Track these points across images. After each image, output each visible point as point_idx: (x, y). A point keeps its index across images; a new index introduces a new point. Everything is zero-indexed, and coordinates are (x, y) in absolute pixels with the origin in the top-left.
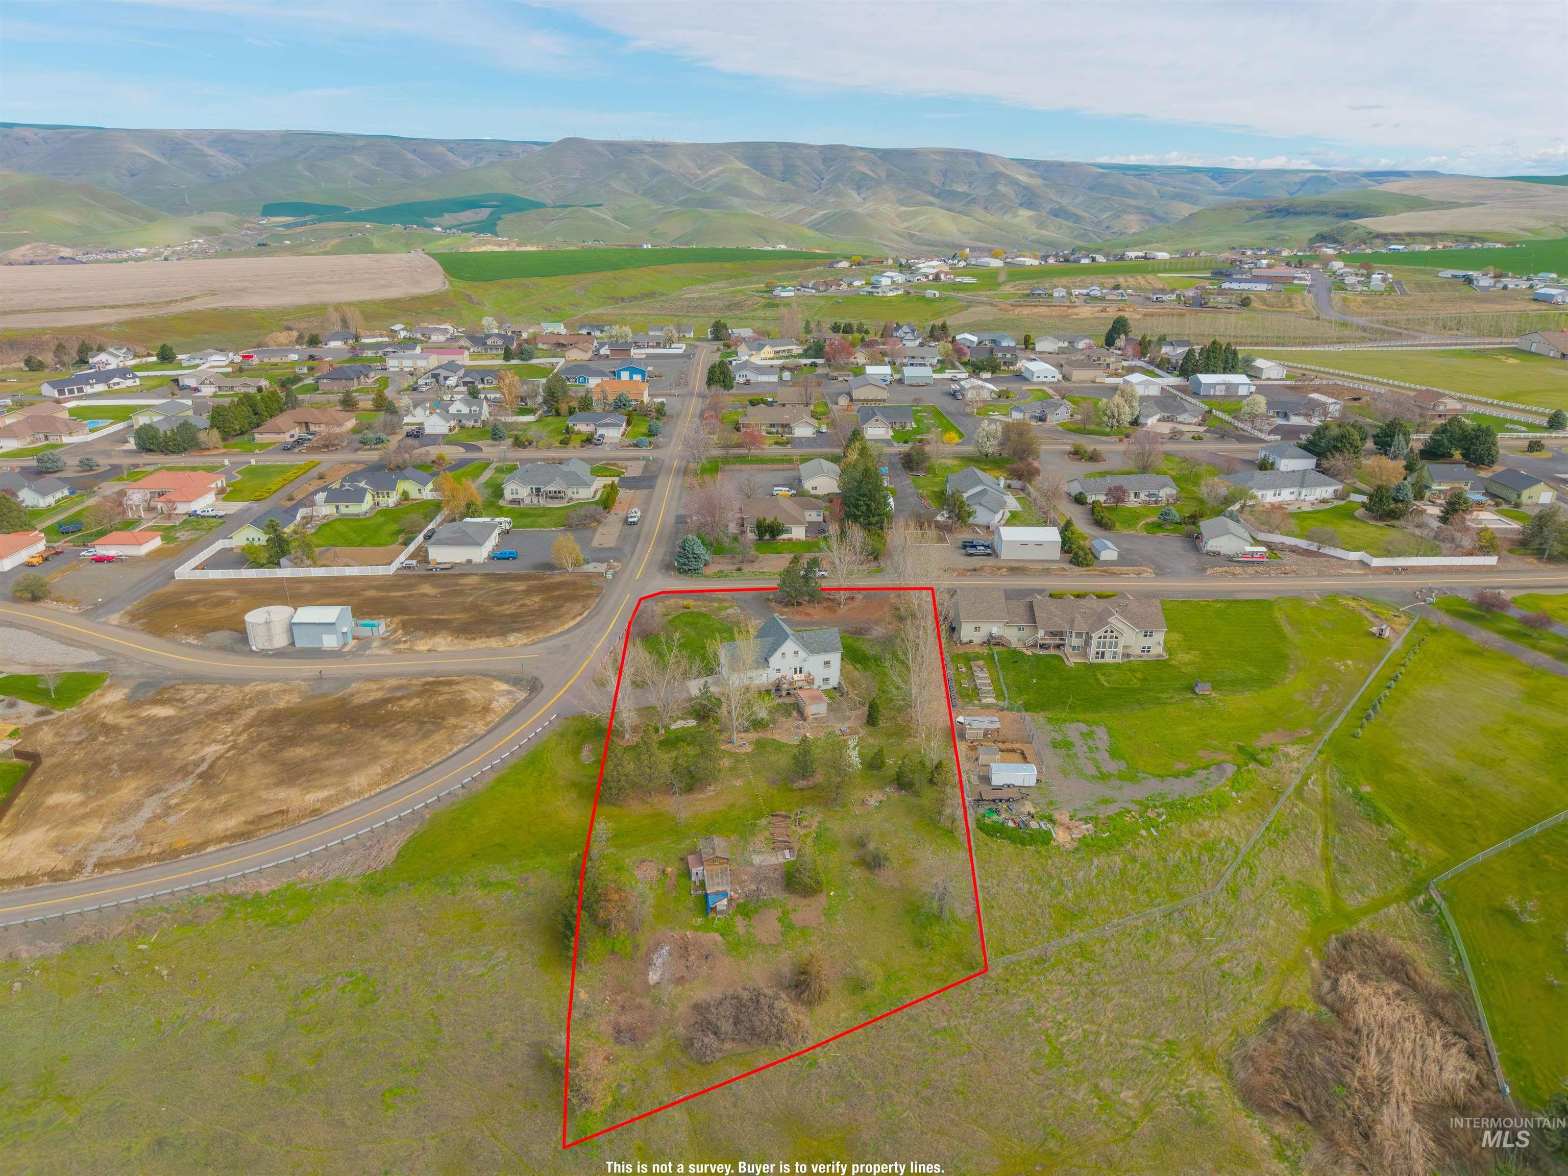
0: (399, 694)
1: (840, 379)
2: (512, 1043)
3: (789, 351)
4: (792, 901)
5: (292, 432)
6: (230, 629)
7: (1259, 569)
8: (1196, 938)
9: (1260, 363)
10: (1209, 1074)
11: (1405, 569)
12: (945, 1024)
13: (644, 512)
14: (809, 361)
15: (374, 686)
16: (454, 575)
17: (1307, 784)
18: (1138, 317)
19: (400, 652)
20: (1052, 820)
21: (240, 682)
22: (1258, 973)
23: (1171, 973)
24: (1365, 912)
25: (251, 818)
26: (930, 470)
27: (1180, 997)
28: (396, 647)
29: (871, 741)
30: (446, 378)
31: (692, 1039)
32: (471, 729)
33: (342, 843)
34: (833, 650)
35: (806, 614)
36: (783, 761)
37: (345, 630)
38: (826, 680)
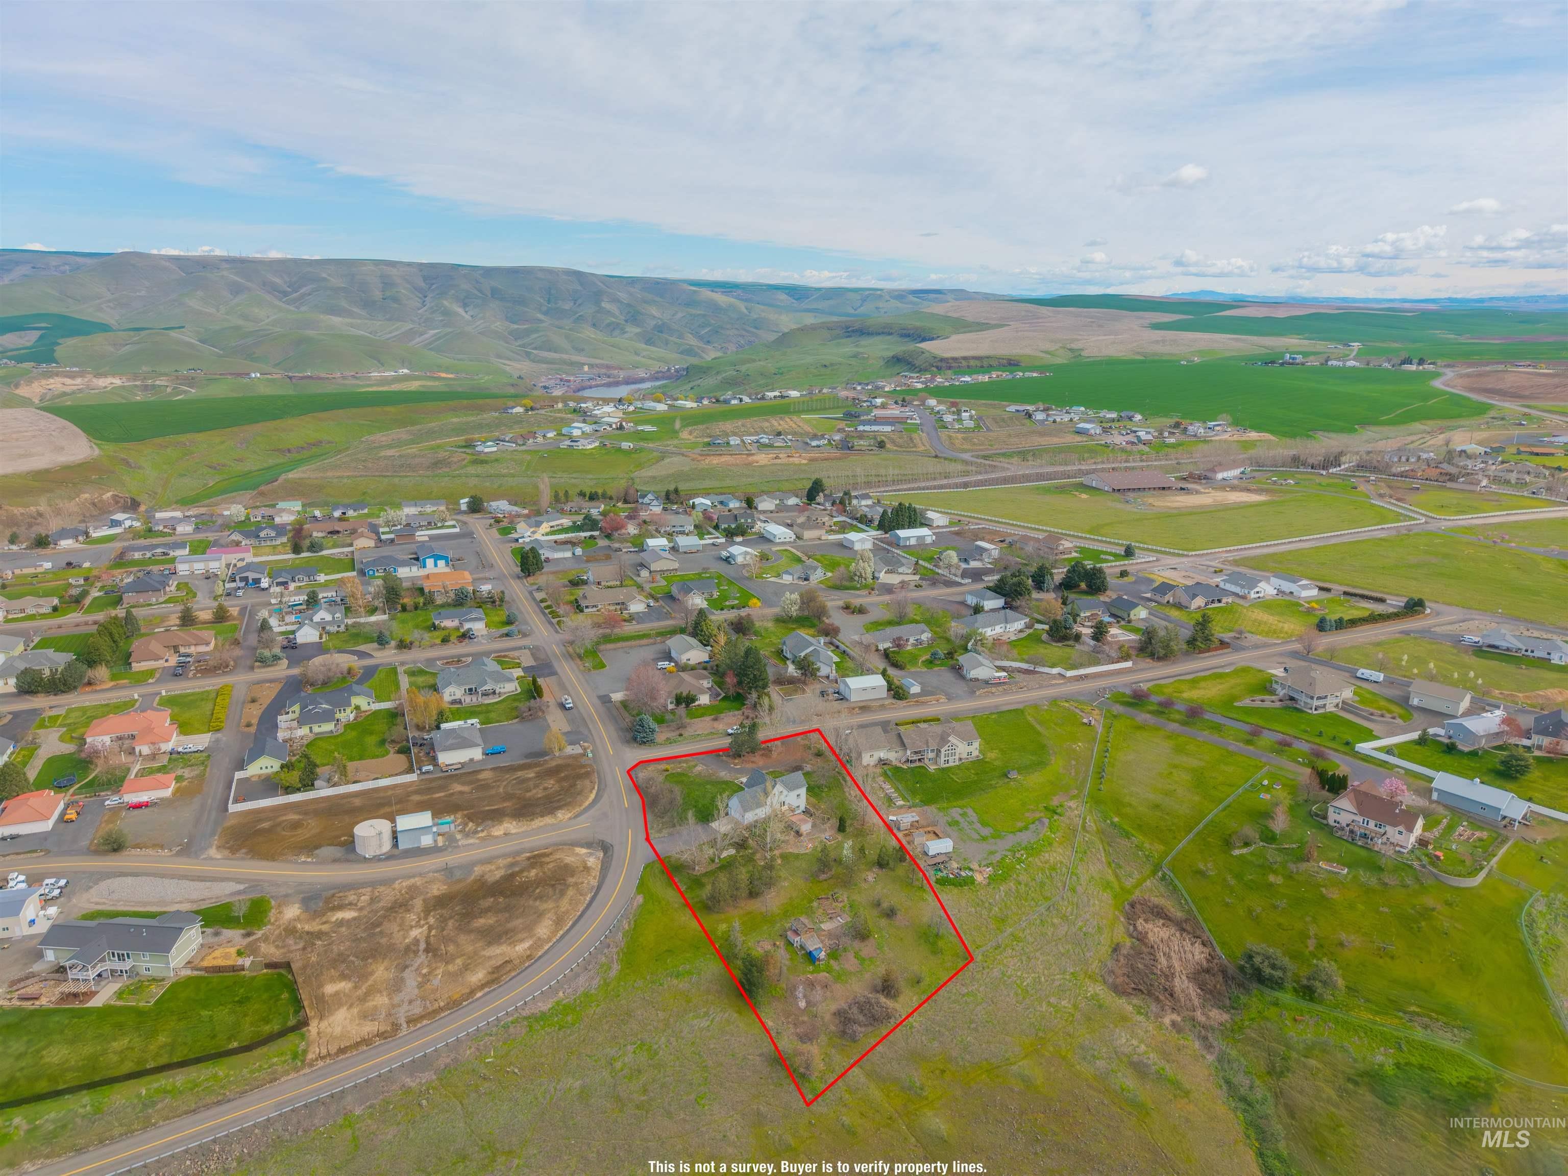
0: (516, 869)
1: (625, 550)
2: (749, 1057)
4: (857, 944)
5: (165, 657)
6: (337, 842)
7: (1004, 687)
8: (1064, 918)
9: (930, 514)
10: (1096, 984)
12: (966, 990)
13: (570, 697)
14: (588, 534)
17: (1086, 823)
18: (804, 462)
19: (484, 839)
20: (971, 869)
21: (387, 882)
23: (1060, 939)
24: (1136, 887)
25: (490, 970)
26: (758, 633)
28: (478, 835)
29: (850, 841)
31: (842, 1030)
32: (588, 883)
34: (802, 786)
35: (753, 762)
36: (804, 864)
37: (433, 830)
38: (801, 805)
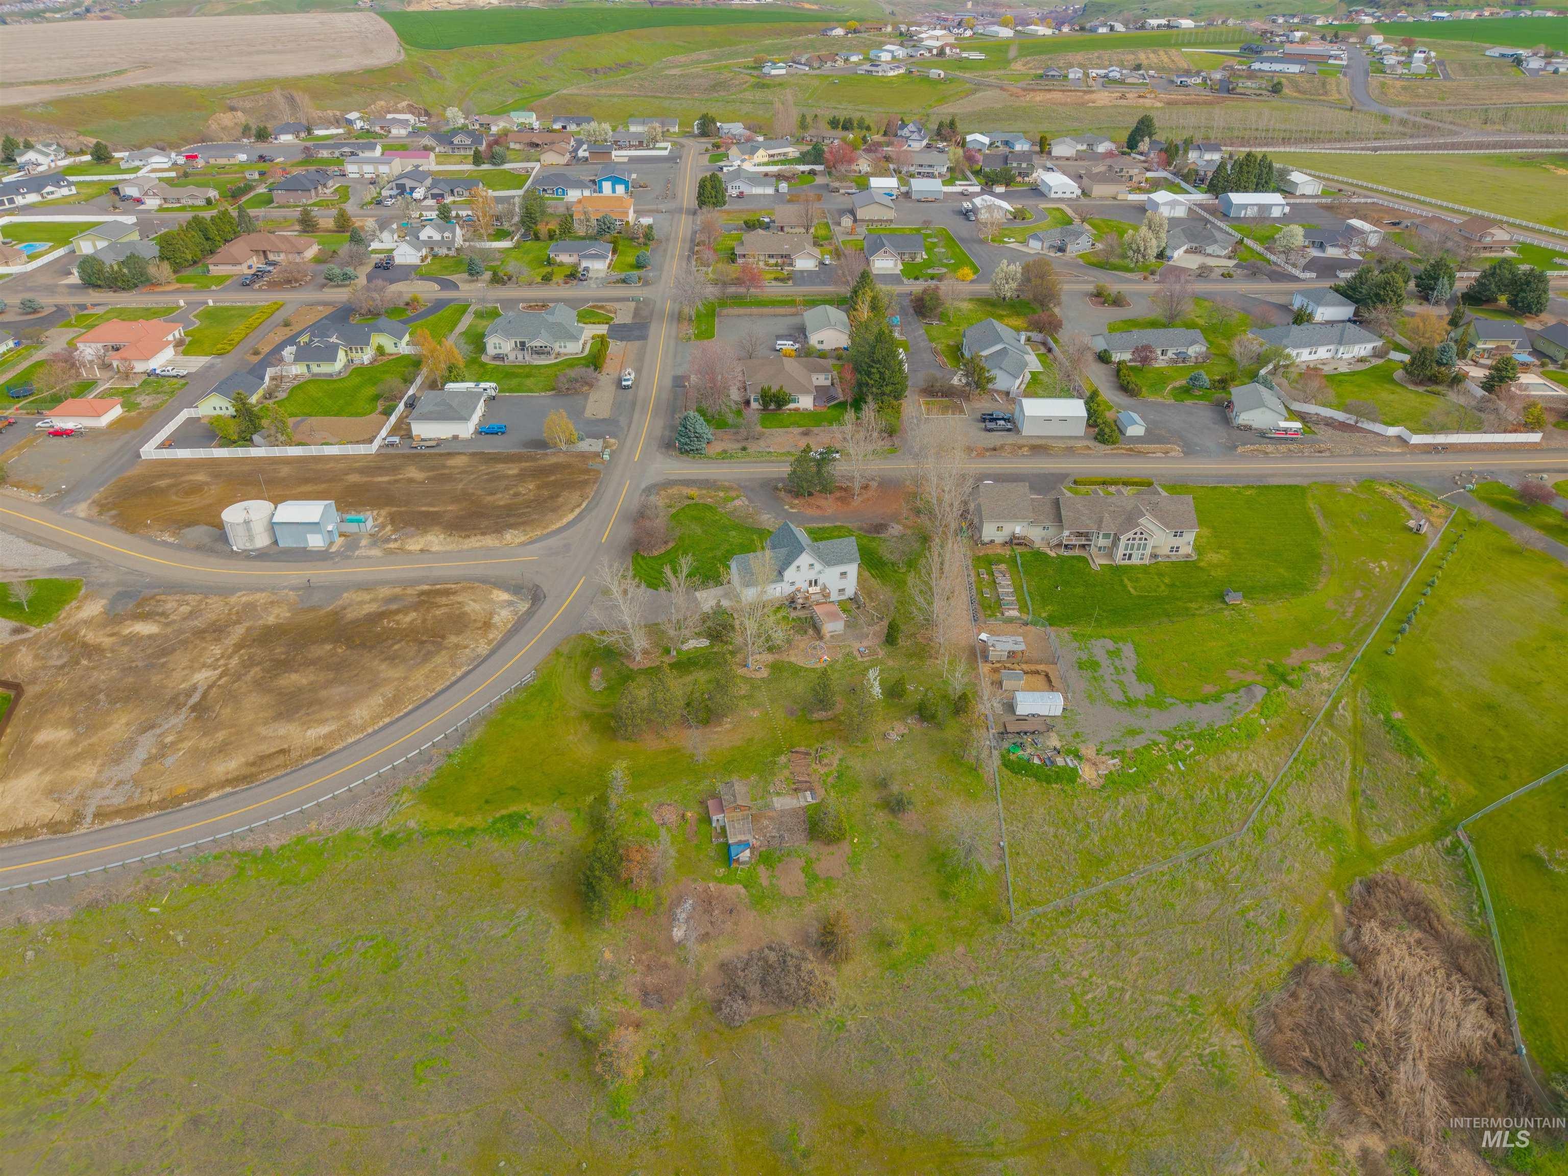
0: (394, 607)
1: (842, 191)
2: (540, 1009)
3: (785, 154)
4: (815, 850)
5: (250, 262)
6: (207, 524)
7: (1292, 447)
8: (1221, 883)
9: (1296, 177)
10: (1230, 1031)
11: (1445, 448)
12: (972, 982)
13: (638, 371)
14: (807, 168)
15: (367, 597)
16: (441, 455)
17: (1337, 710)
18: (1159, 105)
19: (390, 552)
20: (1078, 756)
21: (225, 591)
22: (1282, 922)
23: (1194, 922)
24: (1389, 851)
25: (251, 759)
26: (942, 317)
27: (1204, 949)
28: (387, 546)
29: (890, 663)
30: (413, 189)
31: (721, 1002)
32: (473, 650)
33: (350, 790)
34: (851, 561)
35: (818, 507)
36: (800, 687)
37: (330, 528)
38: (842, 591)
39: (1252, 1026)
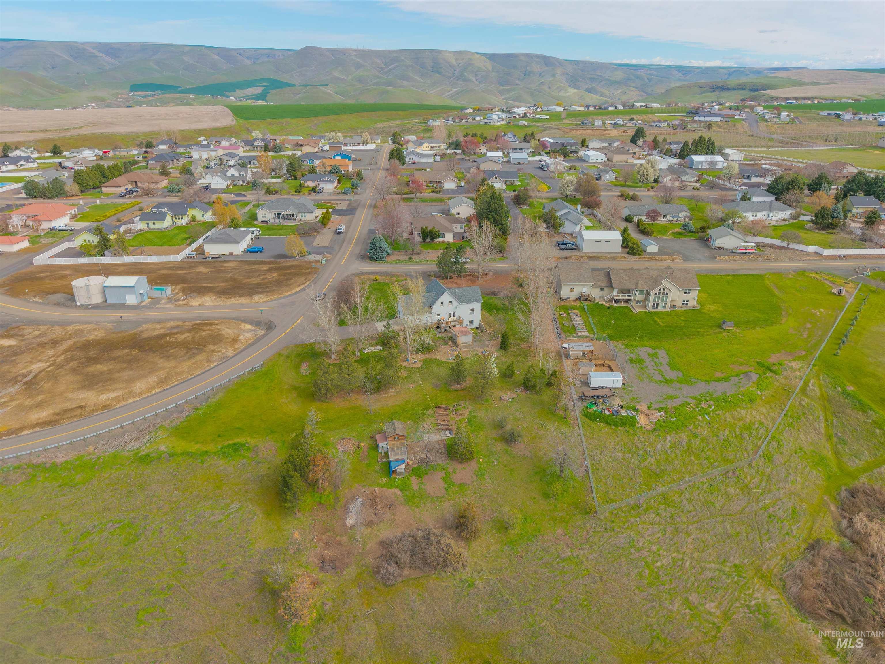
0: (175, 331)
1: (471, 160)
2: (240, 572)
3: (439, 146)
4: (451, 466)
5: (126, 187)
6: (64, 293)
7: (750, 257)
8: (746, 490)
9: (728, 151)
10: (769, 589)
12: (569, 554)
13: (348, 227)
14: (451, 152)
15: (159, 326)
16: (220, 262)
17: (808, 386)
19: (180, 306)
20: (635, 410)
21: (64, 324)
22: (795, 515)
23: (730, 515)
24: (862, 471)
25: (57, 411)
26: (531, 205)
27: (740, 533)
28: (177, 303)
29: (504, 359)
30: (228, 161)
31: (378, 568)
32: (224, 353)
33: (122, 427)
34: (476, 301)
35: (456, 283)
36: (443, 372)
37: (141, 292)
38: (471, 322)
39: (784, 586)
